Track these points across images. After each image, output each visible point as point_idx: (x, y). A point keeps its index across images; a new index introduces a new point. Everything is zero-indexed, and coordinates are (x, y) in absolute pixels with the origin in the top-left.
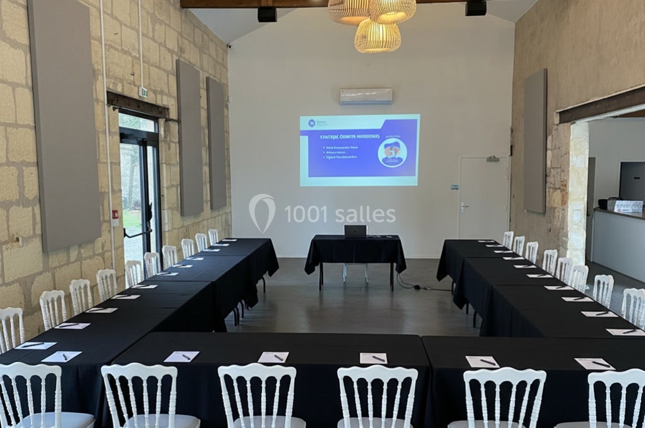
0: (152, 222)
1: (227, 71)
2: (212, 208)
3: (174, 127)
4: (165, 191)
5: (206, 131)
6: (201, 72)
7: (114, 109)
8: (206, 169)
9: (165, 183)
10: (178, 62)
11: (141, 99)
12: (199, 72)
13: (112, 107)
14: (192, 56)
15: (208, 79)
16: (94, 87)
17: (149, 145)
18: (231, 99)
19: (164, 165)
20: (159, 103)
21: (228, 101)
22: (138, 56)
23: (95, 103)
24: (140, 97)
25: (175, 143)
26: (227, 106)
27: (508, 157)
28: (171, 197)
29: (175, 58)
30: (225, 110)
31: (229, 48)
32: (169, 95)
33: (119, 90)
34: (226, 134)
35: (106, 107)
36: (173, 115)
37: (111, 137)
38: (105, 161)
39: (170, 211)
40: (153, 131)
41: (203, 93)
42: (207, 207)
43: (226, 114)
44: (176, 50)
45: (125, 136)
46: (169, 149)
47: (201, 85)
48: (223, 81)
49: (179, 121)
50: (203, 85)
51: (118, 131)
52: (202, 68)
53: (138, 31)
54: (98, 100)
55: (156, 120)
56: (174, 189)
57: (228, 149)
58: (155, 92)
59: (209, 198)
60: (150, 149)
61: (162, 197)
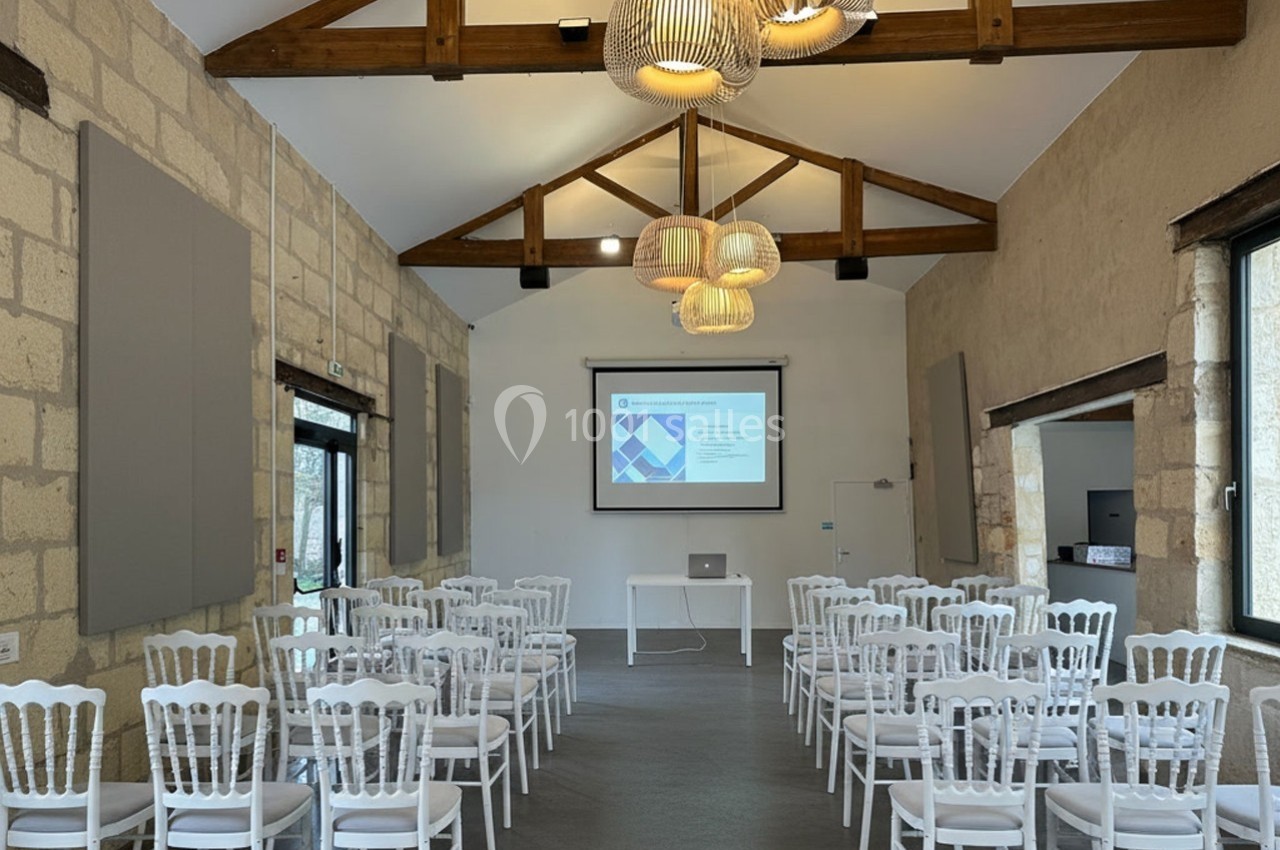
0: (342, 568)
1: (468, 359)
2: (440, 553)
3: (383, 427)
4: (364, 523)
5: (434, 440)
6: (427, 356)
7: (287, 389)
8: (432, 496)
9: (363, 510)
10: (391, 337)
11: (331, 379)
12: (424, 355)
13: (283, 386)
14: (414, 332)
15: (438, 368)
16: (253, 352)
17: (342, 451)
18: (473, 400)
19: (365, 484)
20: (360, 389)
21: (468, 402)
22: (328, 314)
23: (254, 377)
24: (330, 375)
25: (384, 451)
26: (467, 409)
27: (907, 480)
28: (373, 530)
29: (388, 330)
30: (464, 414)
31: (470, 330)
32: (378, 382)
33: (297, 360)
34: (465, 451)
35: (274, 384)
36: (382, 408)
37: (279, 433)
38: (269, 469)
39: (372, 554)
40: (348, 429)
41: (431, 386)
42: (432, 551)
43: (464, 421)
44: (390, 320)
45: (305, 433)
46: (374, 459)
47: (428, 375)
48: (462, 373)
49: (391, 420)
50: (430, 375)
51: (292, 423)
52: (430, 352)
53: (330, 281)
54: (259, 375)
55: (354, 414)
56: (380, 521)
57: (467, 471)
58: (354, 373)
59: (435, 539)
60: (341, 457)
61: (358, 530)
